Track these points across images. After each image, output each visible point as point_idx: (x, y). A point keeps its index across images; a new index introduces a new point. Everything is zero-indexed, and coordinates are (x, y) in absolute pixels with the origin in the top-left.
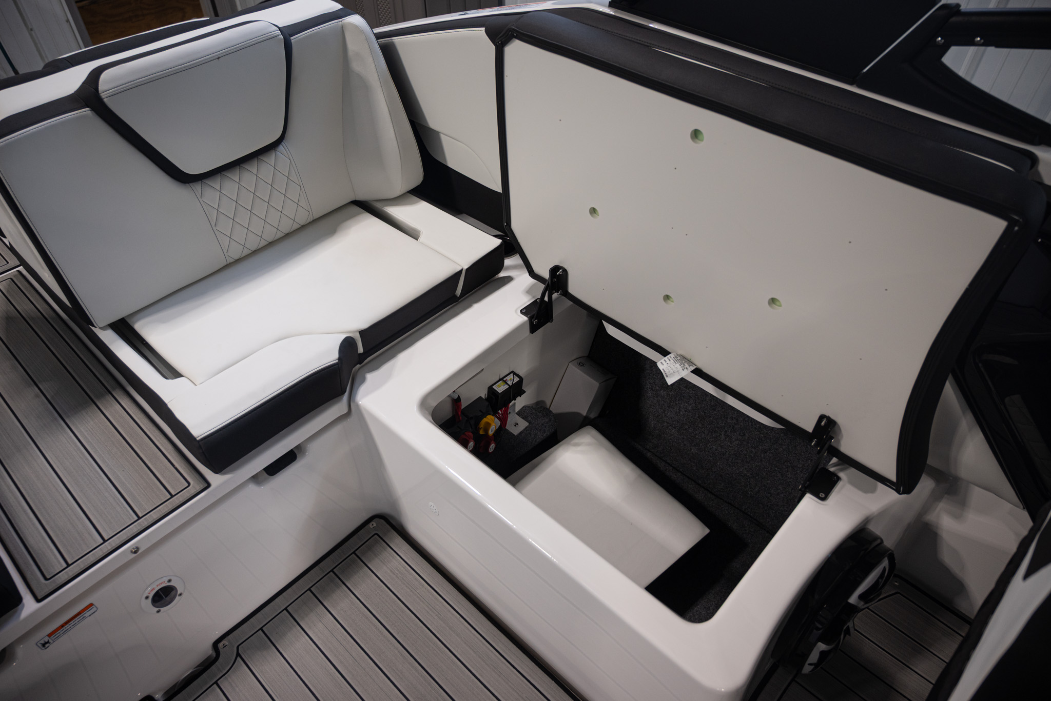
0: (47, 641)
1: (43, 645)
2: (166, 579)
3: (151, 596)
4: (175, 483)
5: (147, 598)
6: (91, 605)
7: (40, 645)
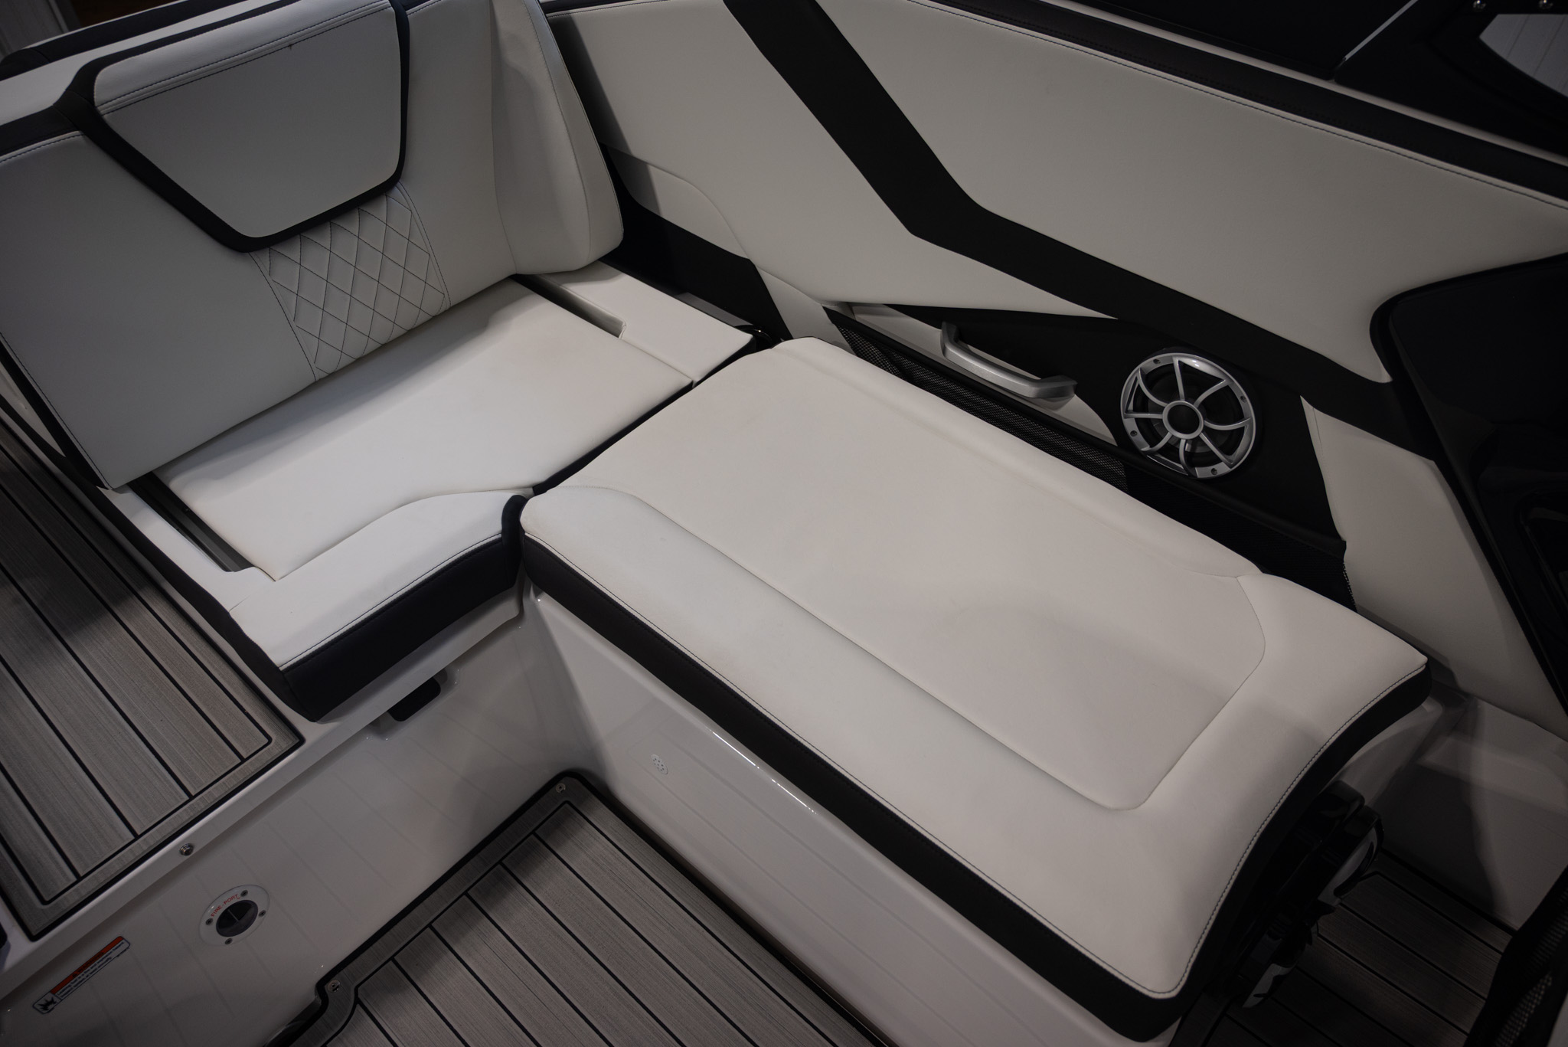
0: (49, 1000)
1: (45, 1007)
2: (239, 891)
3: (215, 919)
4: (247, 739)
5: (209, 922)
6: (120, 939)
7: (39, 1007)
